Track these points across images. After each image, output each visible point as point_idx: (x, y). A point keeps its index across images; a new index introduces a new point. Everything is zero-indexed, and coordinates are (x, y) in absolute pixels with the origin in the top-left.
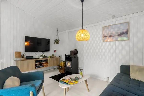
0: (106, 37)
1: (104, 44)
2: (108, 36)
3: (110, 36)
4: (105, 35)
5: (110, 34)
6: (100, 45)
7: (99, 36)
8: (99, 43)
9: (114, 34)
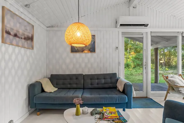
0: (8, 33)
3: (16, 35)
4: (8, 29)
5: (15, 32)
9: (21, 33)
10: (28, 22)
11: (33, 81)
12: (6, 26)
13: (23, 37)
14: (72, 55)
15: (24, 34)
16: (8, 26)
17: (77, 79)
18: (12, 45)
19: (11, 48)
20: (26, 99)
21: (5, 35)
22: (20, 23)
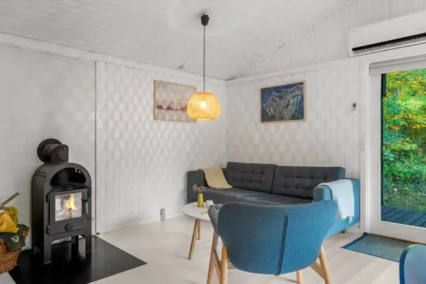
0: (160, 107)
1: (155, 126)
2: (165, 107)
3: (169, 108)
4: (160, 103)
5: (168, 104)
6: (147, 126)
7: (144, 102)
8: (145, 122)
9: (175, 104)
10: (186, 86)
11: (196, 168)
12: (158, 101)
13: (179, 108)
14: (263, 126)
15: (180, 104)
16: (160, 100)
17: (263, 173)
18: (165, 120)
19: (163, 125)
20: (184, 190)
21: (157, 110)
22: (174, 92)
